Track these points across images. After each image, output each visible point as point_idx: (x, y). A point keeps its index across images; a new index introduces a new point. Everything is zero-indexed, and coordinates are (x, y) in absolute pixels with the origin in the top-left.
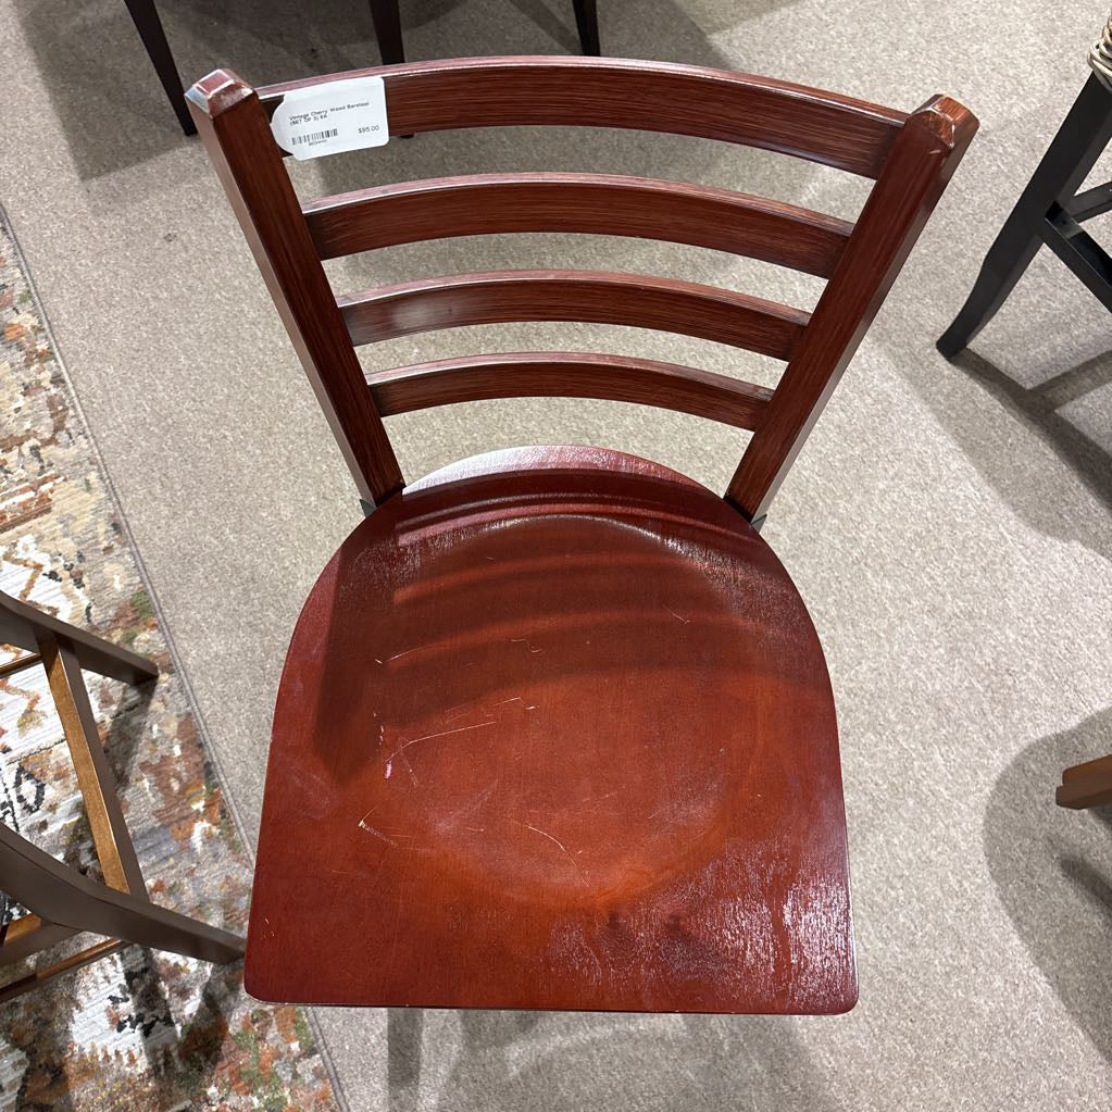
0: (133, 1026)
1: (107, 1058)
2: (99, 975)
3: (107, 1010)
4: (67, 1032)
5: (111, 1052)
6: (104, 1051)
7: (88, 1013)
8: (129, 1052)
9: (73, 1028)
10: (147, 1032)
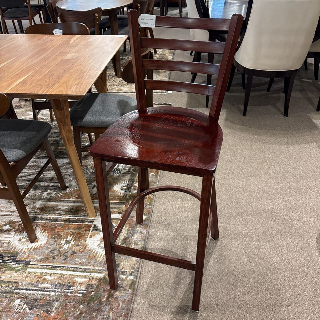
0: (124, 190)
1: (117, 192)
2: (123, 182)
3: (121, 187)
4: (113, 186)
5: (118, 191)
6: (117, 191)
7: (118, 186)
8: (121, 193)
9: (115, 187)
10: (125, 192)
